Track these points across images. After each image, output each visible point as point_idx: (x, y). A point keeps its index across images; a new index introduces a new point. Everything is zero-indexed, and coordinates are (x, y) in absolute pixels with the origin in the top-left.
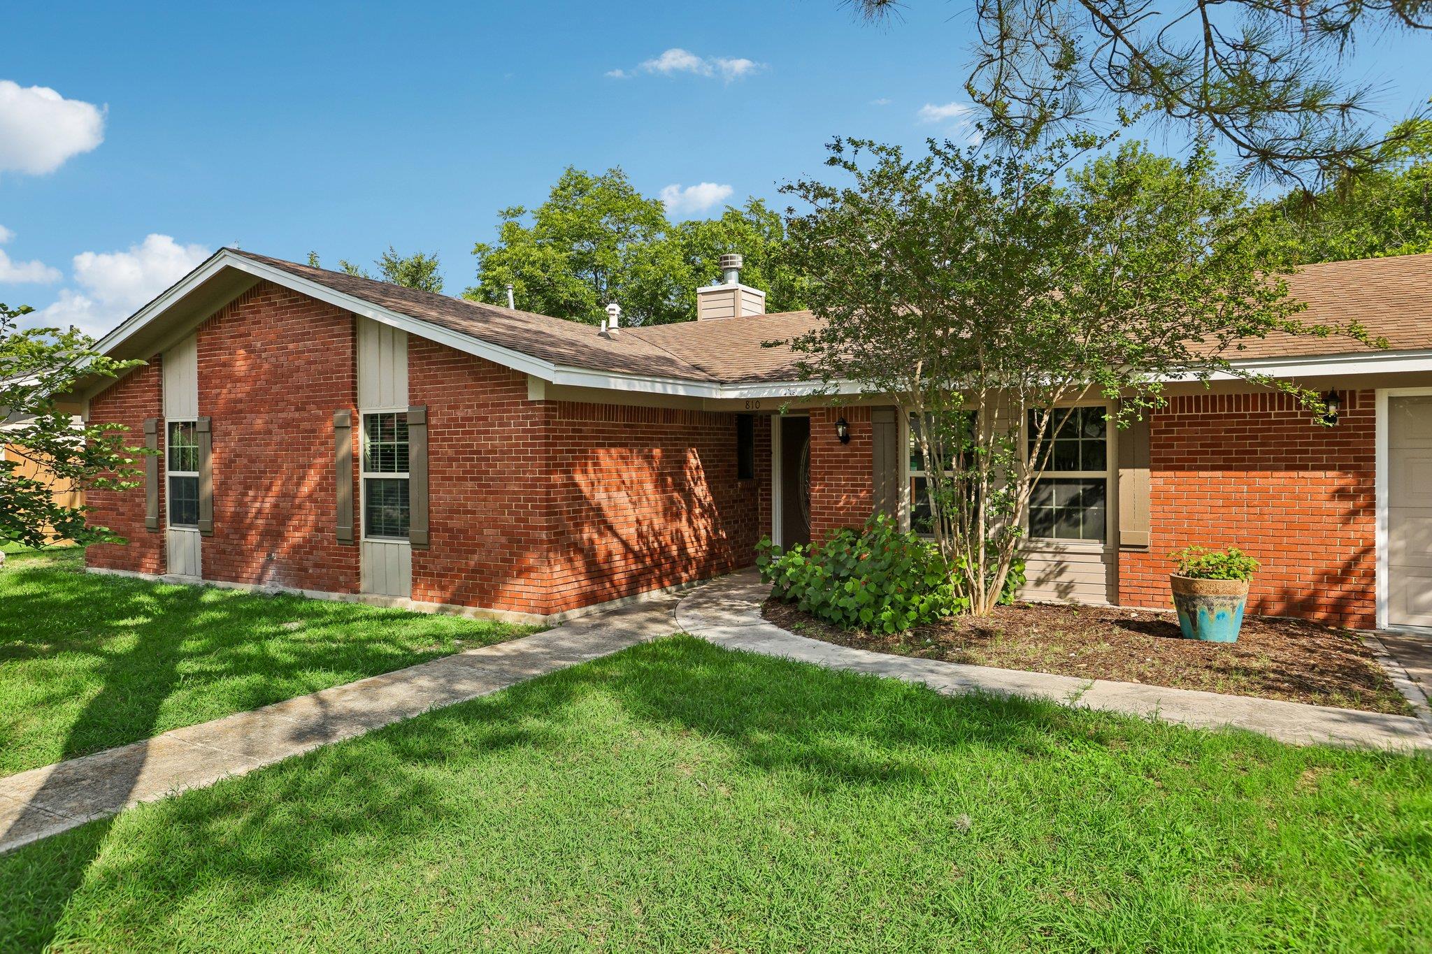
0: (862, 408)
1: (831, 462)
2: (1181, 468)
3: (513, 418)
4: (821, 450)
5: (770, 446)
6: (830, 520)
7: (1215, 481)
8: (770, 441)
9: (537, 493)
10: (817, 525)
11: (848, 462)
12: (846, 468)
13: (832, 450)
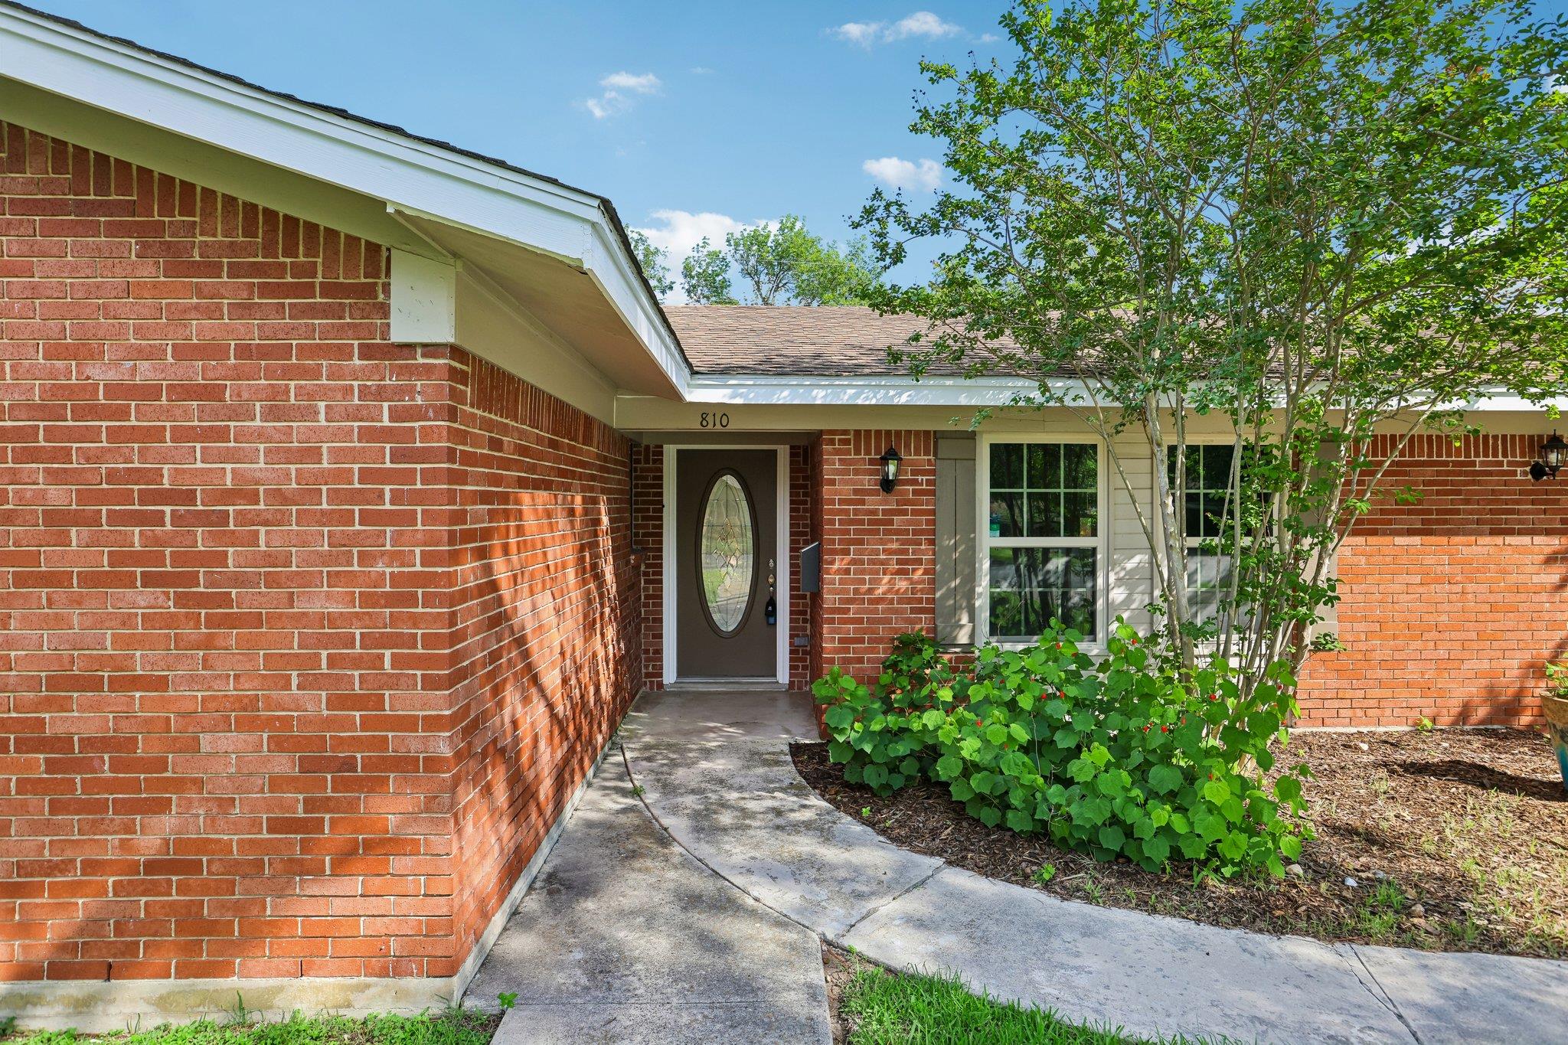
0: (917, 433)
1: (861, 522)
2: (1374, 533)
3: (324, 393)
4: (841, 502)
5: (661, 494)
6: (860, 621)
7: (1412, 550)
8: (661, 486)
9: (415, 620)
10: (833, 631)
11: (891, 522)
12: (887, 532)
13: (863, 502)
